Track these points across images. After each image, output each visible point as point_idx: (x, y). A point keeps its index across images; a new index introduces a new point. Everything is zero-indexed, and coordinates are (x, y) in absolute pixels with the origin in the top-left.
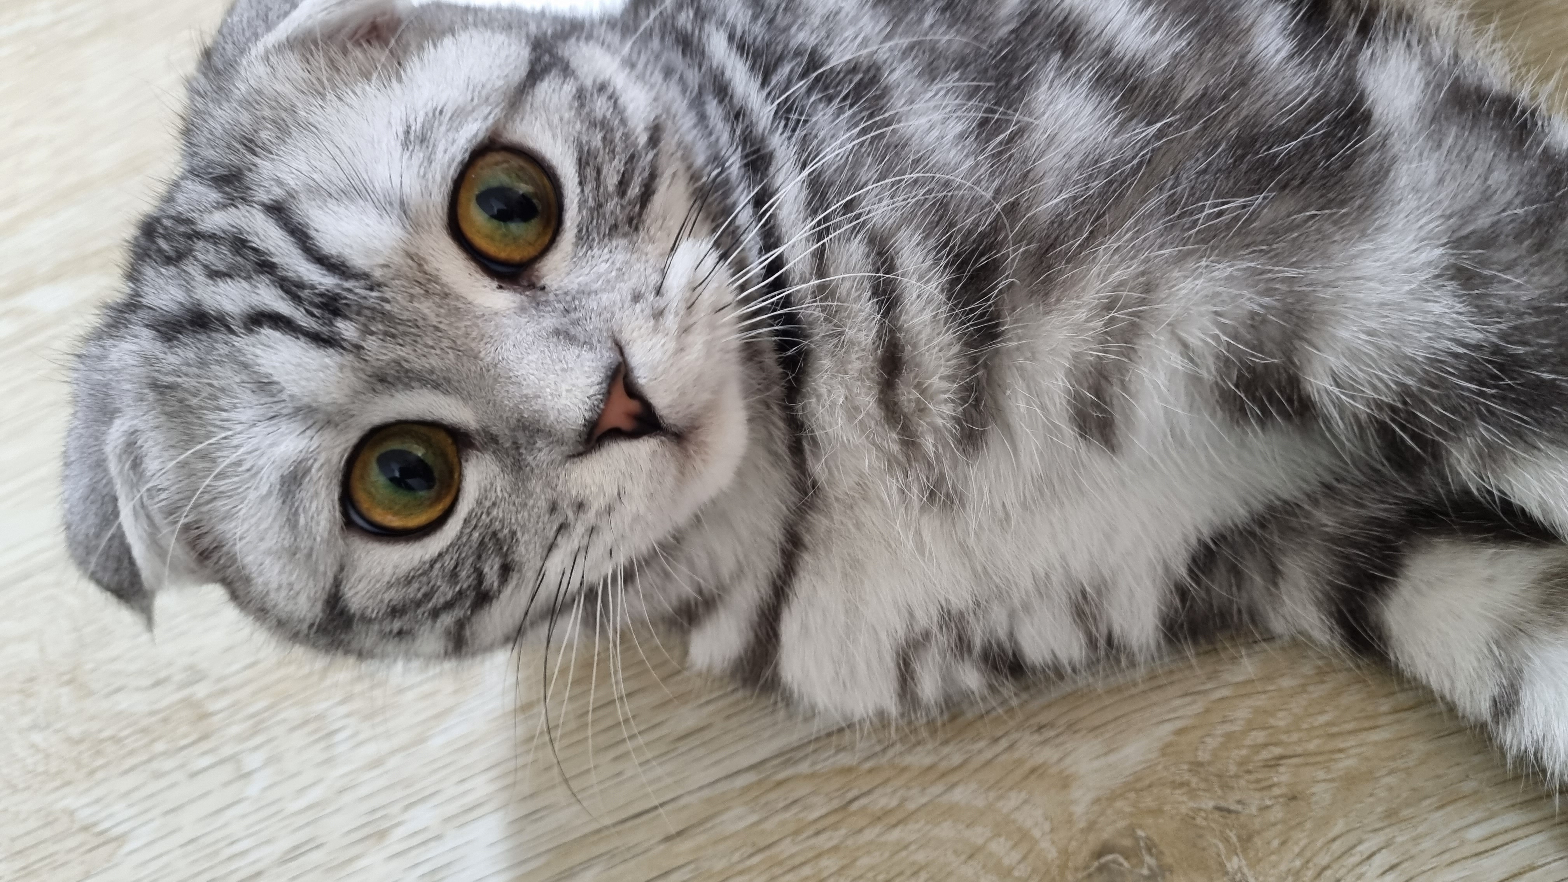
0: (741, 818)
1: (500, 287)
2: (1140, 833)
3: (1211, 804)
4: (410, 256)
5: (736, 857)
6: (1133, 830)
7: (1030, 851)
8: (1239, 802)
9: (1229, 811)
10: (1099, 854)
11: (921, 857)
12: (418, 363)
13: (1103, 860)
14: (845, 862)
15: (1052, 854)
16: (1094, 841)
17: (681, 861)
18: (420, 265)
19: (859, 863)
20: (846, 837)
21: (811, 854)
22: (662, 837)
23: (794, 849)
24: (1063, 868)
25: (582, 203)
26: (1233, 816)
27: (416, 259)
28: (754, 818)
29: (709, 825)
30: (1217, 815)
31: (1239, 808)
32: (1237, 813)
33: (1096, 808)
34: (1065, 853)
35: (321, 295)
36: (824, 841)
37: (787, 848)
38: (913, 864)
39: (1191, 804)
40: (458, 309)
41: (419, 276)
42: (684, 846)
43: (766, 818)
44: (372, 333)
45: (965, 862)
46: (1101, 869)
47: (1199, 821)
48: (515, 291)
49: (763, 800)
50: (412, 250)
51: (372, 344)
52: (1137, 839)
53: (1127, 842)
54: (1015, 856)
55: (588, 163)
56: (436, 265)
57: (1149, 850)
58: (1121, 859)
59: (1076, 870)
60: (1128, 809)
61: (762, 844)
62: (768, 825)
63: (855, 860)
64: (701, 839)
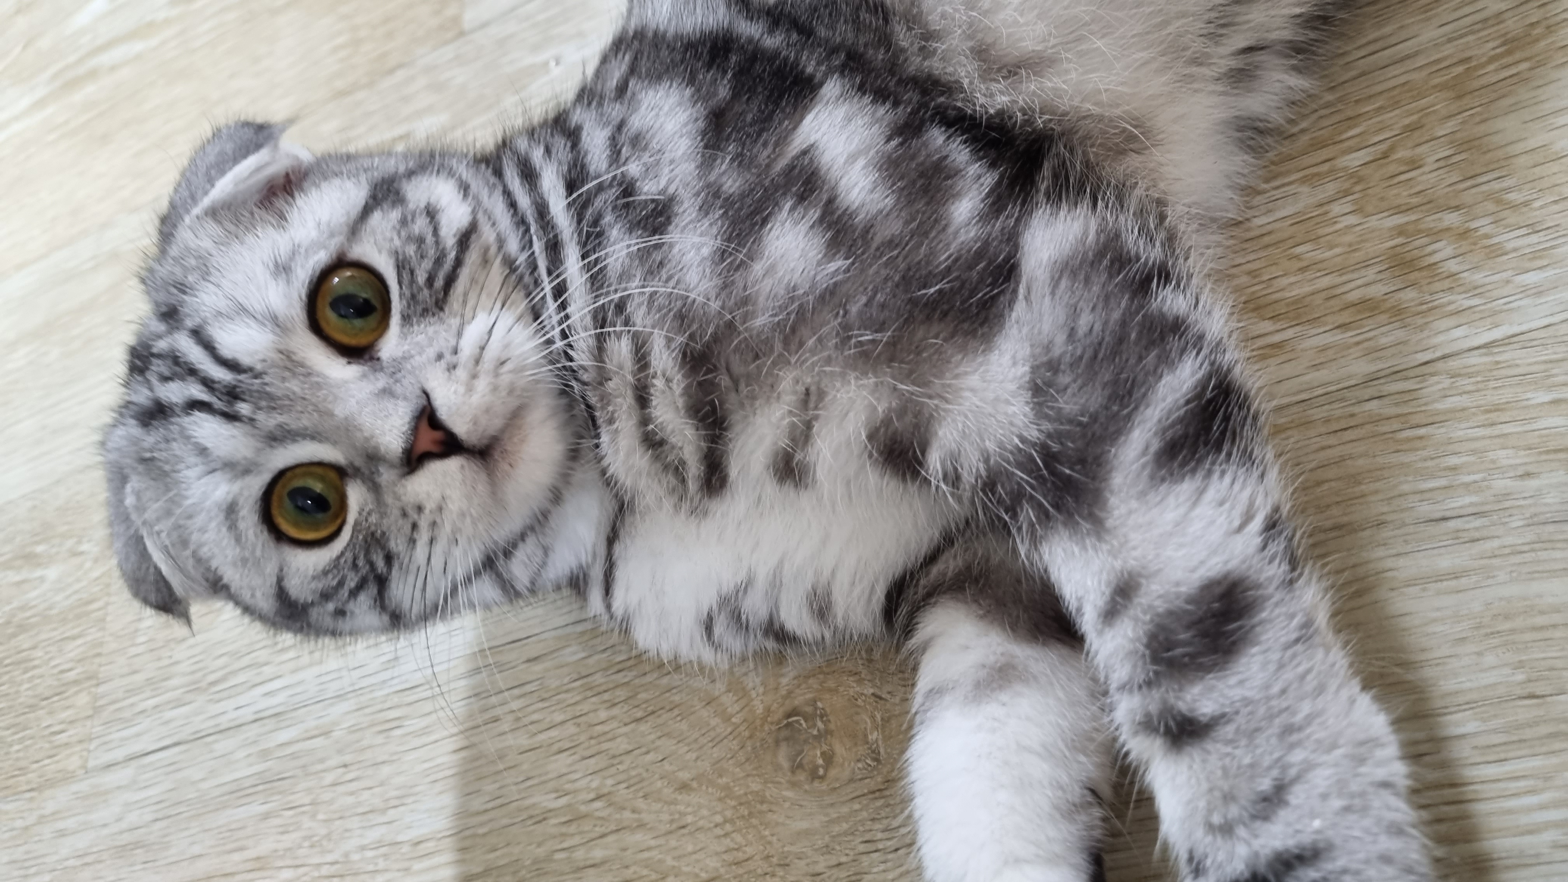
0: (575, 653)
1: (349, 363)
2: (819, 704)
3: (871, 691)
4: (281, 352)
5: (566, 680)
6: (815, 702)
7: (746, 705)
8: (889, 693)
9: (881, 698)
10: (789, 715)
11: (677, 698)
12: (294, 425)
13: (790, 720)
14: (630, 694)
15: (760, 709)
16: (788, 705)
17: (534, 677)
18: (288, 357)
19: (639, 696)
20: (636, 677)
21: (611, 686)
22: (525, 659)
23: (603, 680)
24: (764, 720)
25: (401, 295)
26: (882, 702)
27: (287, 354)
28: (583, 655)
29: (555, 655)
30: (872, 699)
31: (888, 697)
32: (886, 700)
33: (795, 682)
34: (768, 711)
35: (225, 386)
36: (620, 678)
37: (598, 678)
38: (671, 702)
39: (858, 689)
40: (318, 383)
41: (289, 365)
42: (538, 668)
43: (589, 656)
44: (260, 409)
45: (704, 707)
46: (788, 725)
47: (860, 702)
48: (359, 364)
49: (591, 643)
50: (282, 347)
51: (261, 416)
52: (816, 708)
53: (809, 709)
54: (737, 708)
55: (404, 268)
56: (303, 355)
57: (822, 716)
58: (802, 722)
59: (772, 723)
60: (815, 686)
61: (584, 674)
62: (591, 661)
63: (637, 694)
64: (548, 664)
